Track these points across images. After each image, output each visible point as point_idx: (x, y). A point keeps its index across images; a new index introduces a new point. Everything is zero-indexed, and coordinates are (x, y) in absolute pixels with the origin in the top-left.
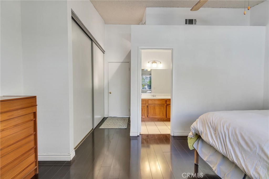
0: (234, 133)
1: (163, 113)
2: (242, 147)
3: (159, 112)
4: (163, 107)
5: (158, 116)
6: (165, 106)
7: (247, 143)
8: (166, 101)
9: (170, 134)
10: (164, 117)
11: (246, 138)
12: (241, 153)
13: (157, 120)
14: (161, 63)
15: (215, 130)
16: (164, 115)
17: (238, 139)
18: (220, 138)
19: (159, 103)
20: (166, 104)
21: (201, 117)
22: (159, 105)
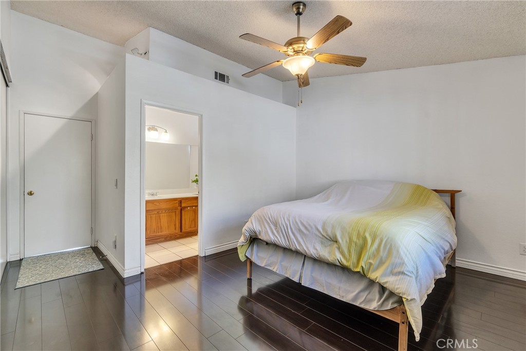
0: (294, 222)
1: (175, 225)
2: (302, 232)
3: (168, 223)
4: (174, 213)
5: (165, 232)
6: (178, 212)
7: (306, 228)
8: (181, 202)
9: (198, 255)
10: (177, 232)
11: (305, 223)
12: (303, 239)
13: (163, 239)
14: (166, 132)
15: (276, 224)
16: (177, 229)
17: (299, 227)
18: (282, 231)
19: (167, 207)
20: (181, 206)
21: (256, 213)
22: (167, 211)
